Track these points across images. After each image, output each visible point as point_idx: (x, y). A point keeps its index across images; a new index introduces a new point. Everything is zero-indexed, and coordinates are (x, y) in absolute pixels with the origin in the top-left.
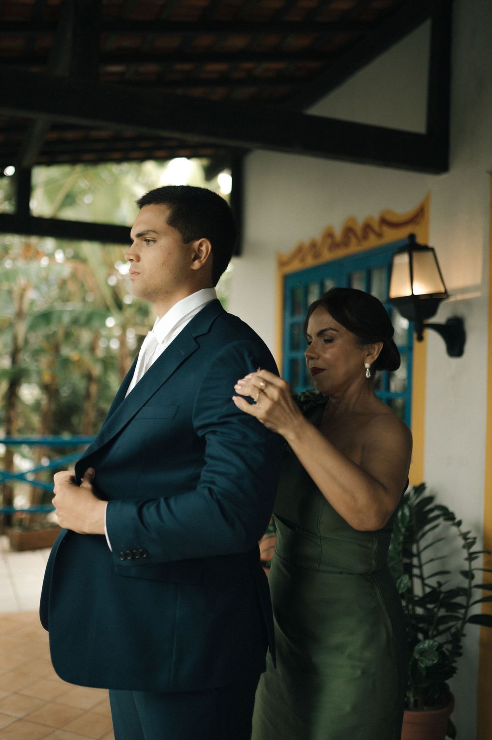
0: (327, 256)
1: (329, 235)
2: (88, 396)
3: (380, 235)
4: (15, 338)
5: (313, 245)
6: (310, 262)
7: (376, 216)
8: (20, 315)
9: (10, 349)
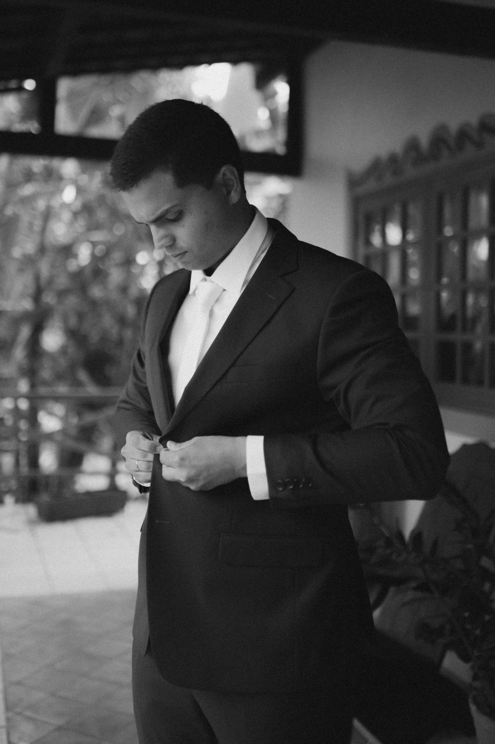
0: (410, 172)
1: (413, 146)
2: (120, 342)
3: (479, 145)
4: (37, 278)
5: (393, 159)
6: (389, 180)
7: (474, 121)
8: (42, 249)
9: (31, 290)
